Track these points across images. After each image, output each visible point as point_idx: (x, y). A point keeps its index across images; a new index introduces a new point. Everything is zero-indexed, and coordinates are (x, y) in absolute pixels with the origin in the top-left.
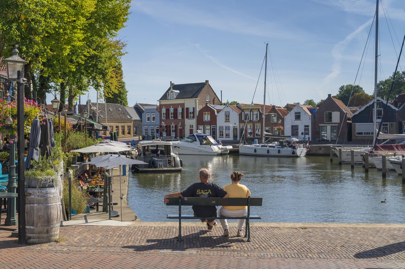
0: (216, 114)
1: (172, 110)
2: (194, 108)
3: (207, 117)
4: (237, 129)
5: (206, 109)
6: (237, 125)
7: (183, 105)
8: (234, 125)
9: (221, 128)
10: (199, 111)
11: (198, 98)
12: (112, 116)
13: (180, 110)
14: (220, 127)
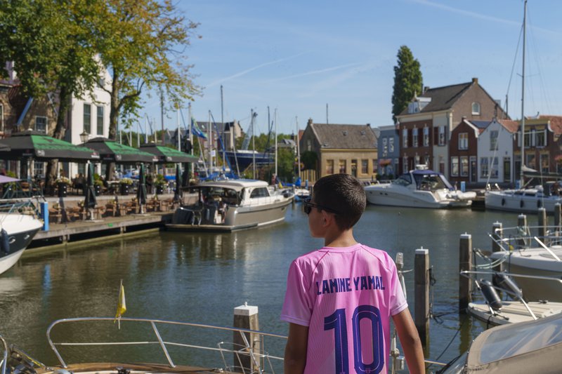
0: (477, 136)
1: (415, 133)
2: (445, 127)
3: (463, 143)
4: (509, 162)
5: (463, 128)
6: (510, 155)
7: (430, 122)
8: (506, 156)
9: (484, 161)
10: (453, 132)
11: (452, 110)
12: (346, 144)
13: (426, 131)
14: (482, 159)
